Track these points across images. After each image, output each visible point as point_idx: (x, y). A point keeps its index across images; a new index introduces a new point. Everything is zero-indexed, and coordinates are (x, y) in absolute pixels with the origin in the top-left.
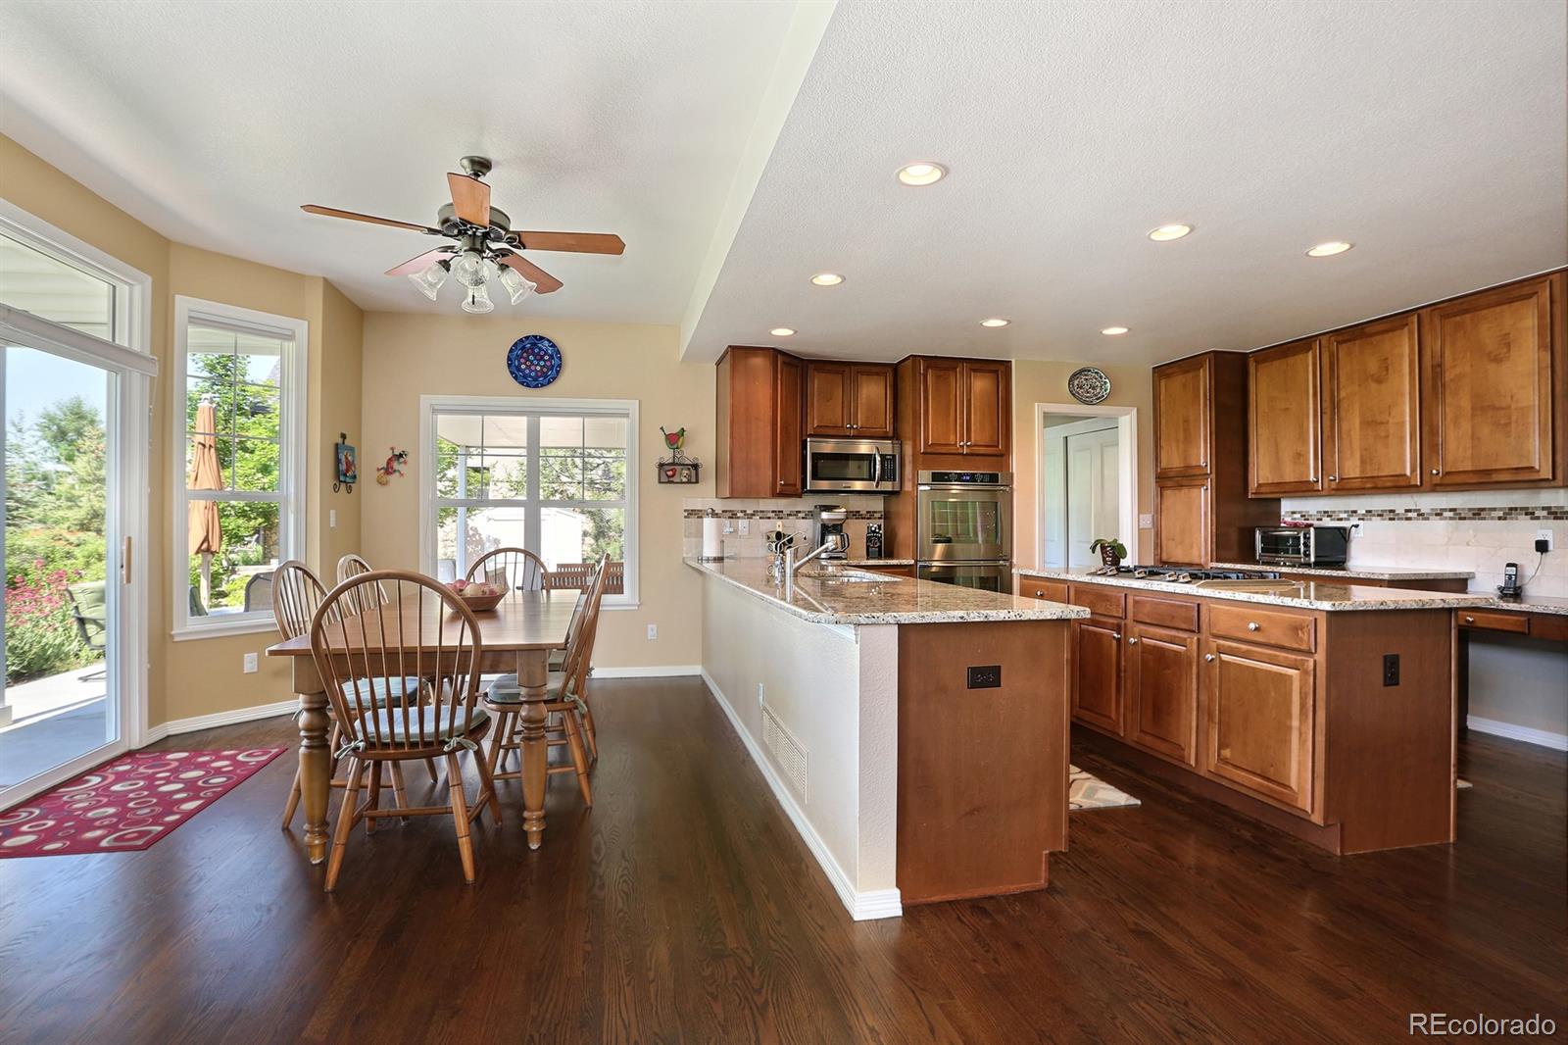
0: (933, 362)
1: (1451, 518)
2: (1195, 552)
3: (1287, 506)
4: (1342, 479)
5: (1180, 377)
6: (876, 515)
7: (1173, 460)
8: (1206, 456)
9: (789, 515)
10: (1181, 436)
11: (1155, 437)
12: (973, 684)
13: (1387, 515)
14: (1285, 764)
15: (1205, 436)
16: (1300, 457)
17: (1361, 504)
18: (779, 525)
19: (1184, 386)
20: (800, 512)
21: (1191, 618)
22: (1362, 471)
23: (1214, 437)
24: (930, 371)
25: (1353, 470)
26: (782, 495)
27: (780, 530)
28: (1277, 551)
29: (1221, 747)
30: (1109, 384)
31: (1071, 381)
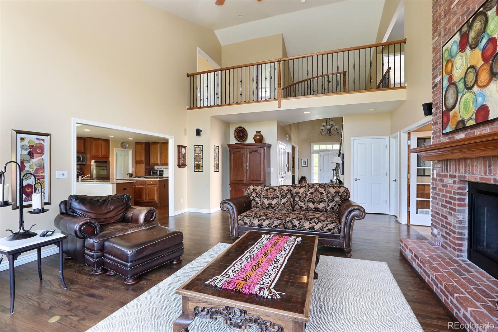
0: (94, 139)
2: (142, 175)
3: (155, 167)
5: (139, 145)
7: (138, 159)
8: (144, 159)
10: (140, 155)
11: (135, 155)
12: (124, 190)
14: (155, 198)
15: (144, 156)
16: (157, 160)
17: (165, 167)
19: (140, 147)
21: (144, 183)
22: (165, 162)
24: (94, 141)
25: (163, 162)
28: (154, 174)
29: (148, 197)
30: (128, 145)
31: (121, 144)
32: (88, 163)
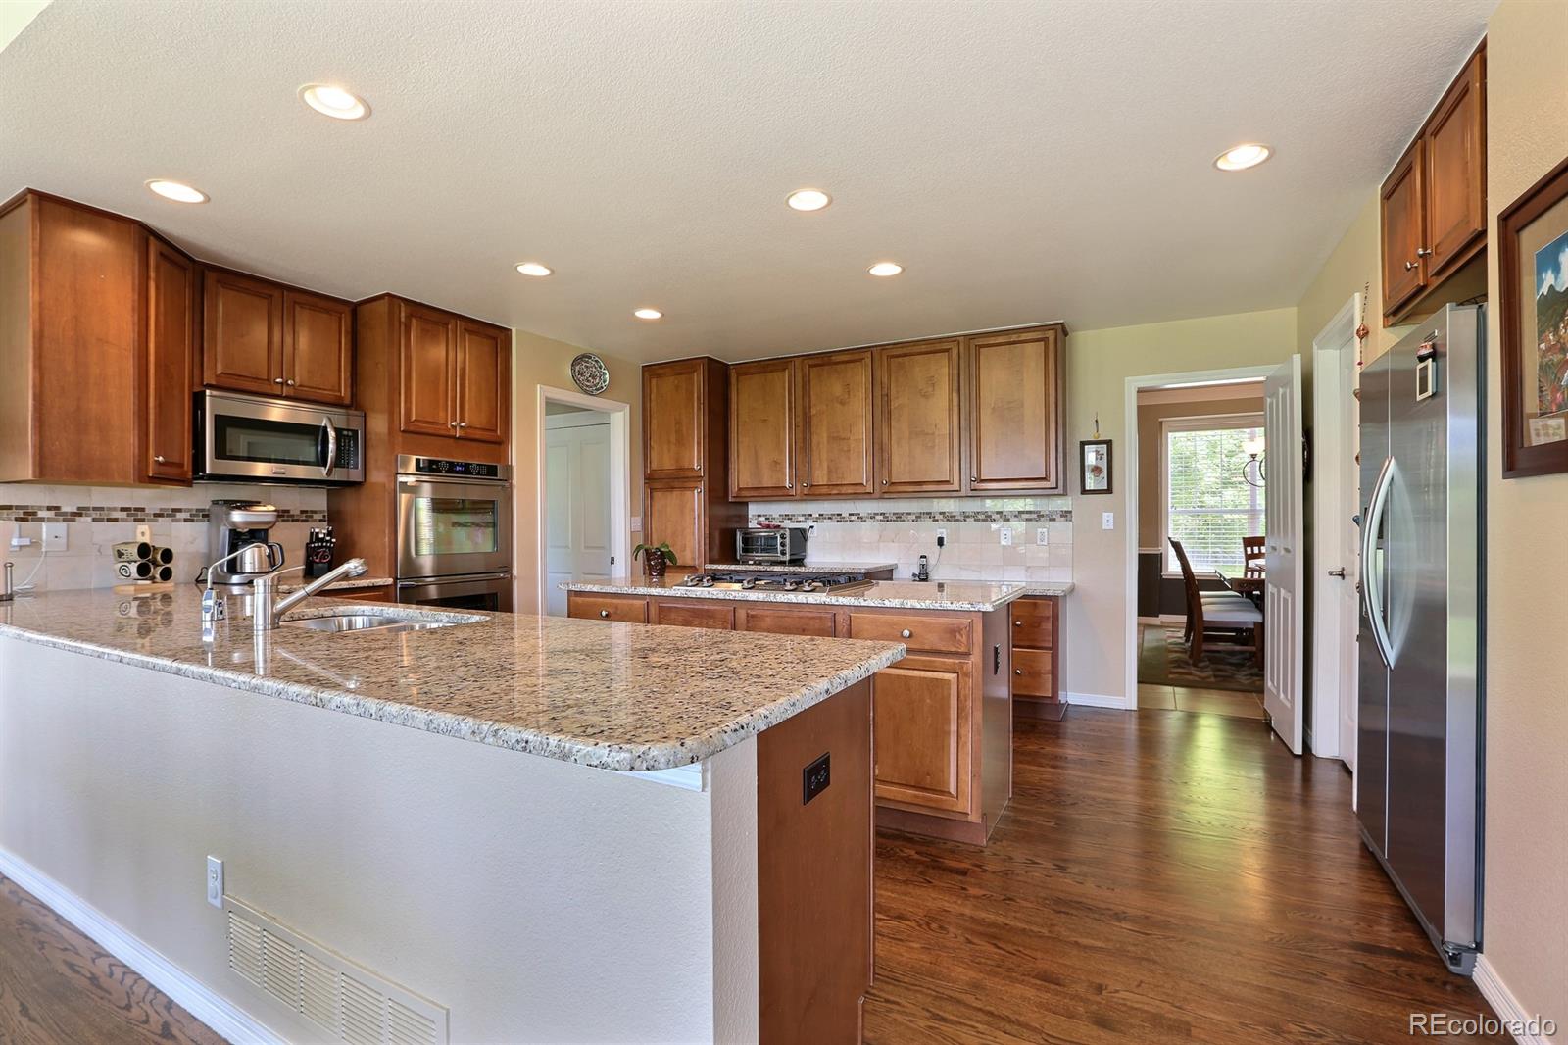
0: (418, 309)
1: (881, 521)
2: (688, 554)
3: (753, 510)
4: (812, 486)
5: (672, 379)
6: (316, 516)
7: (664, 459)
8: (699, 459)
9: (157, 515)
10: (673, 439)
11: (645, 436)
13: (835, 518)
14: (943, 770)
15: (699, 439)
16: (777, 464)
17: (815, 508)
18: (144, 533)
19: (677, 388)
20: (180, 510)
22: (829, 480)
23: (707, 440)
24: (414, 321)
25: (821, 477)
26: (158, 480)
27: (146, 540)
28: (754, 550)
30: (607, 376)
31: (573, 365)
32: (377, 477)
